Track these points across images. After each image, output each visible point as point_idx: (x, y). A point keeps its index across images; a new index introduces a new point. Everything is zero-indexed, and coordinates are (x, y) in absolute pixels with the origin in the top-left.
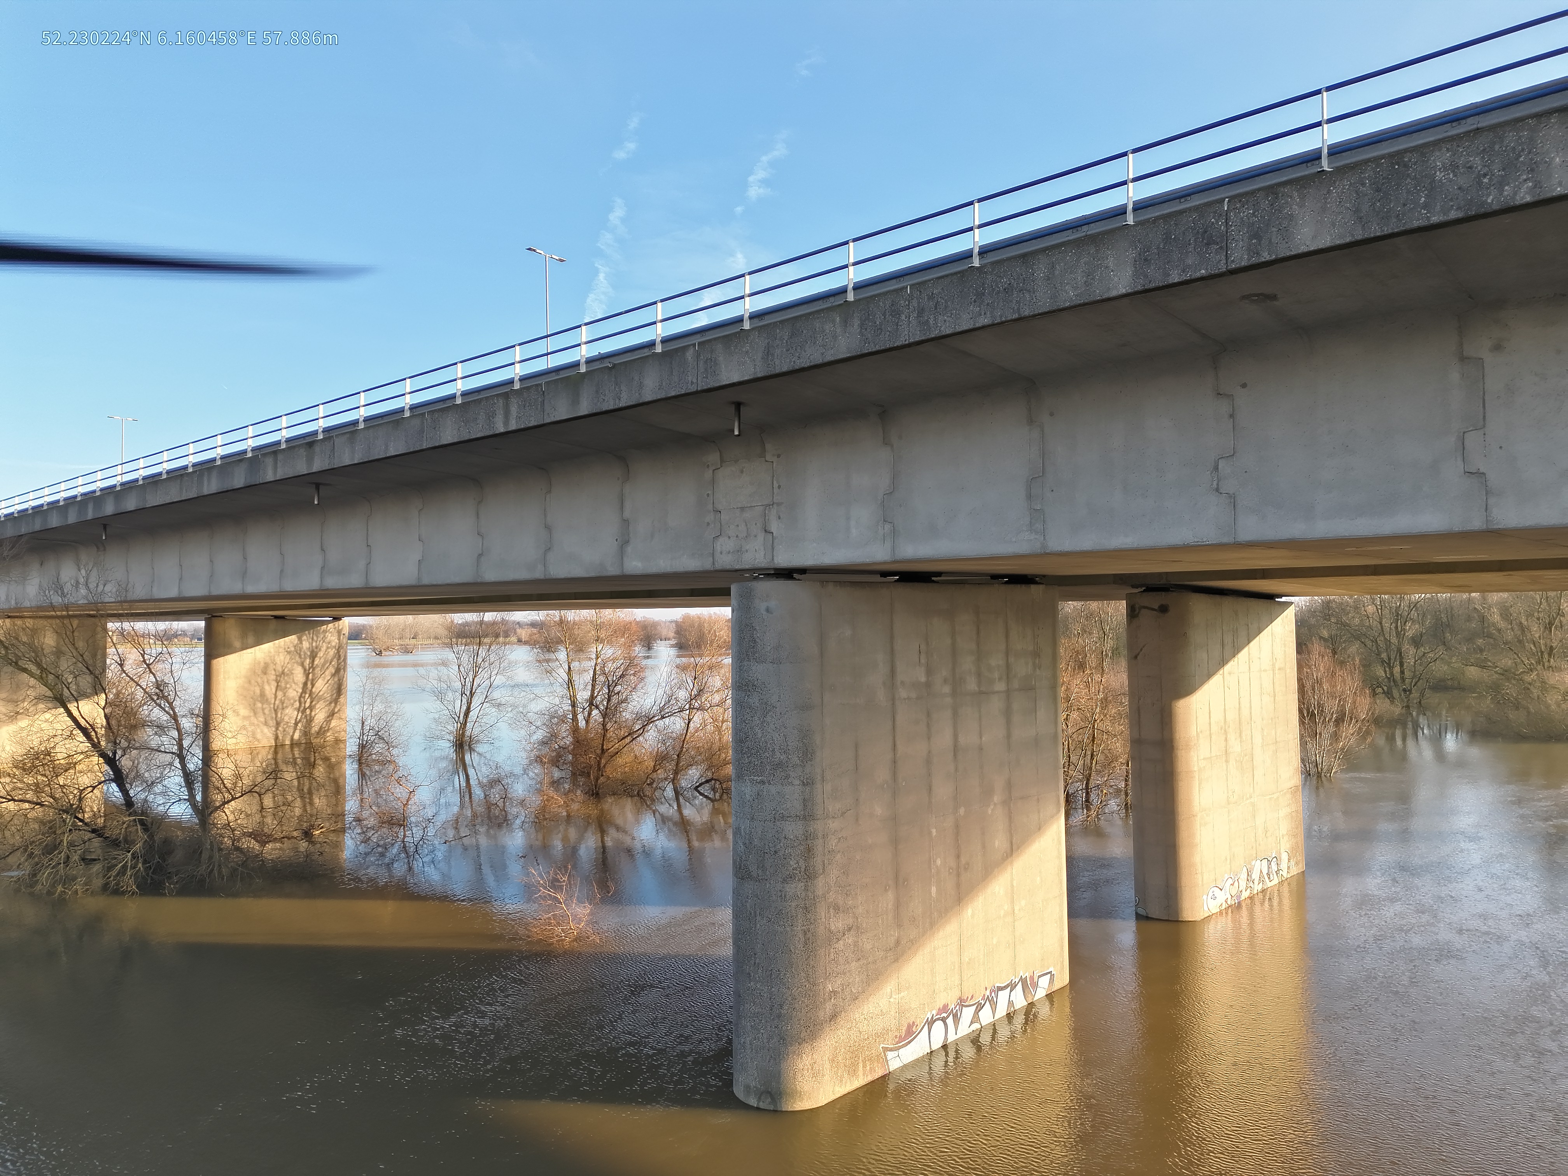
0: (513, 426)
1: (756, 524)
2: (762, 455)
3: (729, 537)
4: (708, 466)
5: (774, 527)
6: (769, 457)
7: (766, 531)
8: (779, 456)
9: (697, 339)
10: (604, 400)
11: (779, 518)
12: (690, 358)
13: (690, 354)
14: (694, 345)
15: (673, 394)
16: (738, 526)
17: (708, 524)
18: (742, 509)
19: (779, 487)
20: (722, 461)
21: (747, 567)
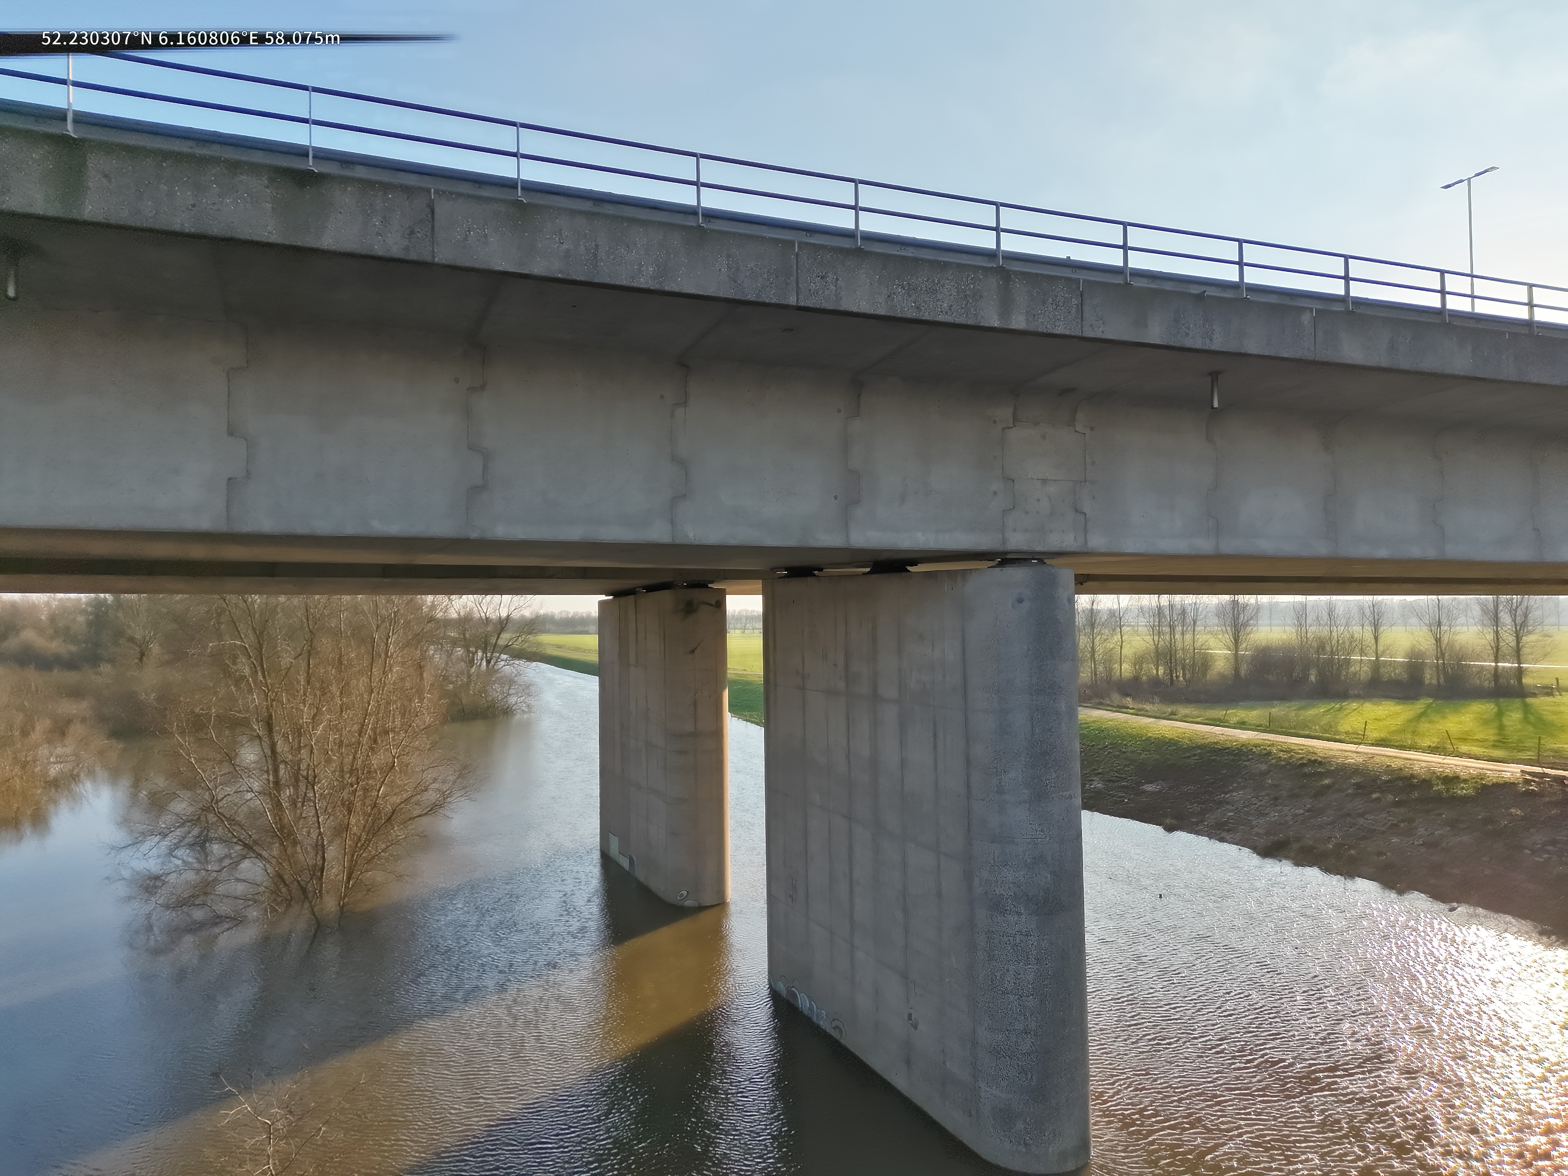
0: (1018, 322)
1: (1064, 501)
2: (1071, 422)
3: (1027, 513)
4: (995, 422)
5: (1087, 507)
6: (1079, 427)
7: (1076, 511)
8: (1092, 429)
9: (1316, 305)
10: (1187, 334)
11: (1094, 497)
12: (1306, 323)
13: (1306, 318)
14: (1311, 310)
15: (1286, 355)
16: (1038, 500)
17: (995, 493)
18: (1045, 481)
19: (1093, 463)
20: (1016, 419)
21: (1053, 549)
